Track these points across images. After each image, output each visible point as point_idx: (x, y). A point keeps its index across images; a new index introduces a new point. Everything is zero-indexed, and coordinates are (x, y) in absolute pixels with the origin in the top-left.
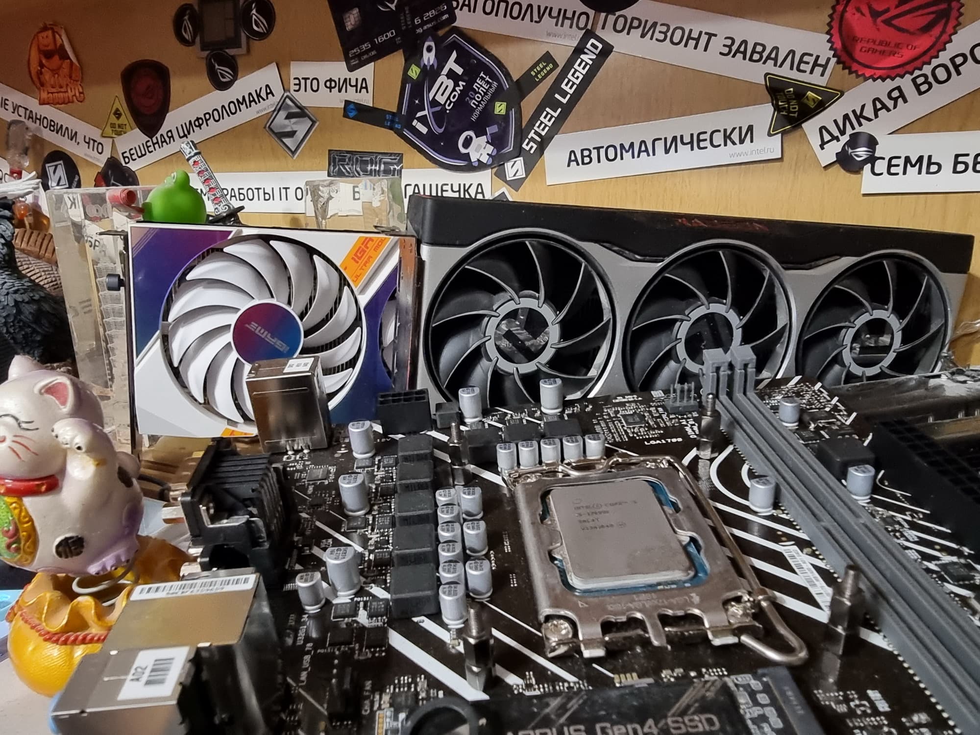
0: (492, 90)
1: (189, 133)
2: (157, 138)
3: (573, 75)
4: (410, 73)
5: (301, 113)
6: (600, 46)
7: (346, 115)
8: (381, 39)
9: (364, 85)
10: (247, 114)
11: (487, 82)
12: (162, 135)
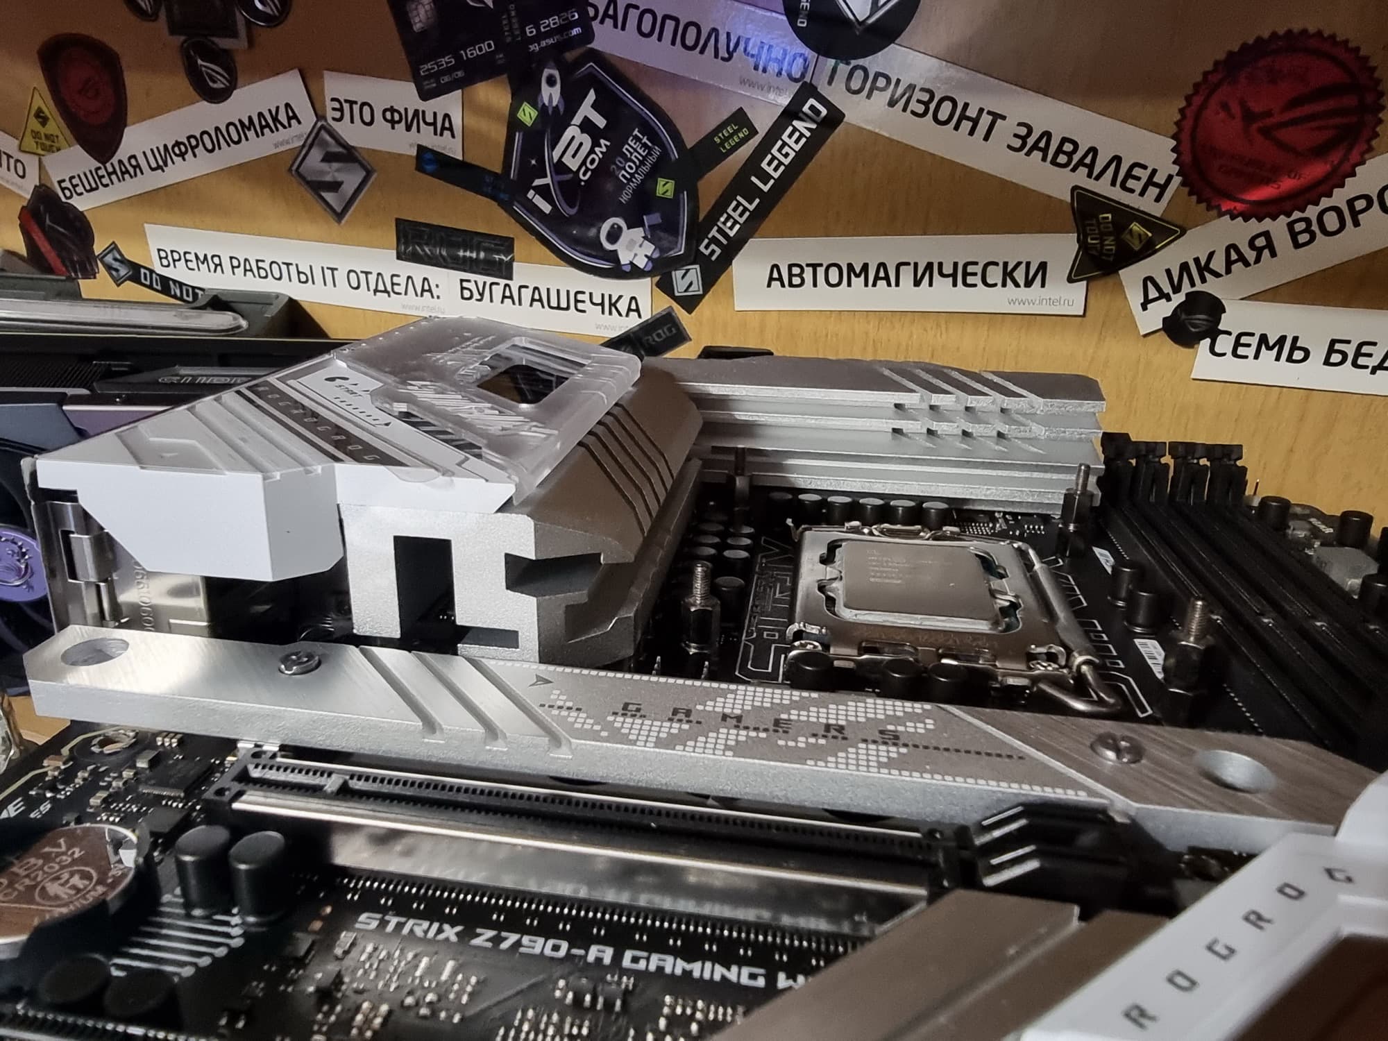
0: (652, 160)
1: (166, 165)
2: (112, 164)
3: (780, 150)
4: (520, 115)
5: (347, 155)
6: (824, 112)
7: (420, 168)
8: (471, 53)
9: (447, 125)
10: (257, 147)
11: (645, 145)
12: (120, 162)
